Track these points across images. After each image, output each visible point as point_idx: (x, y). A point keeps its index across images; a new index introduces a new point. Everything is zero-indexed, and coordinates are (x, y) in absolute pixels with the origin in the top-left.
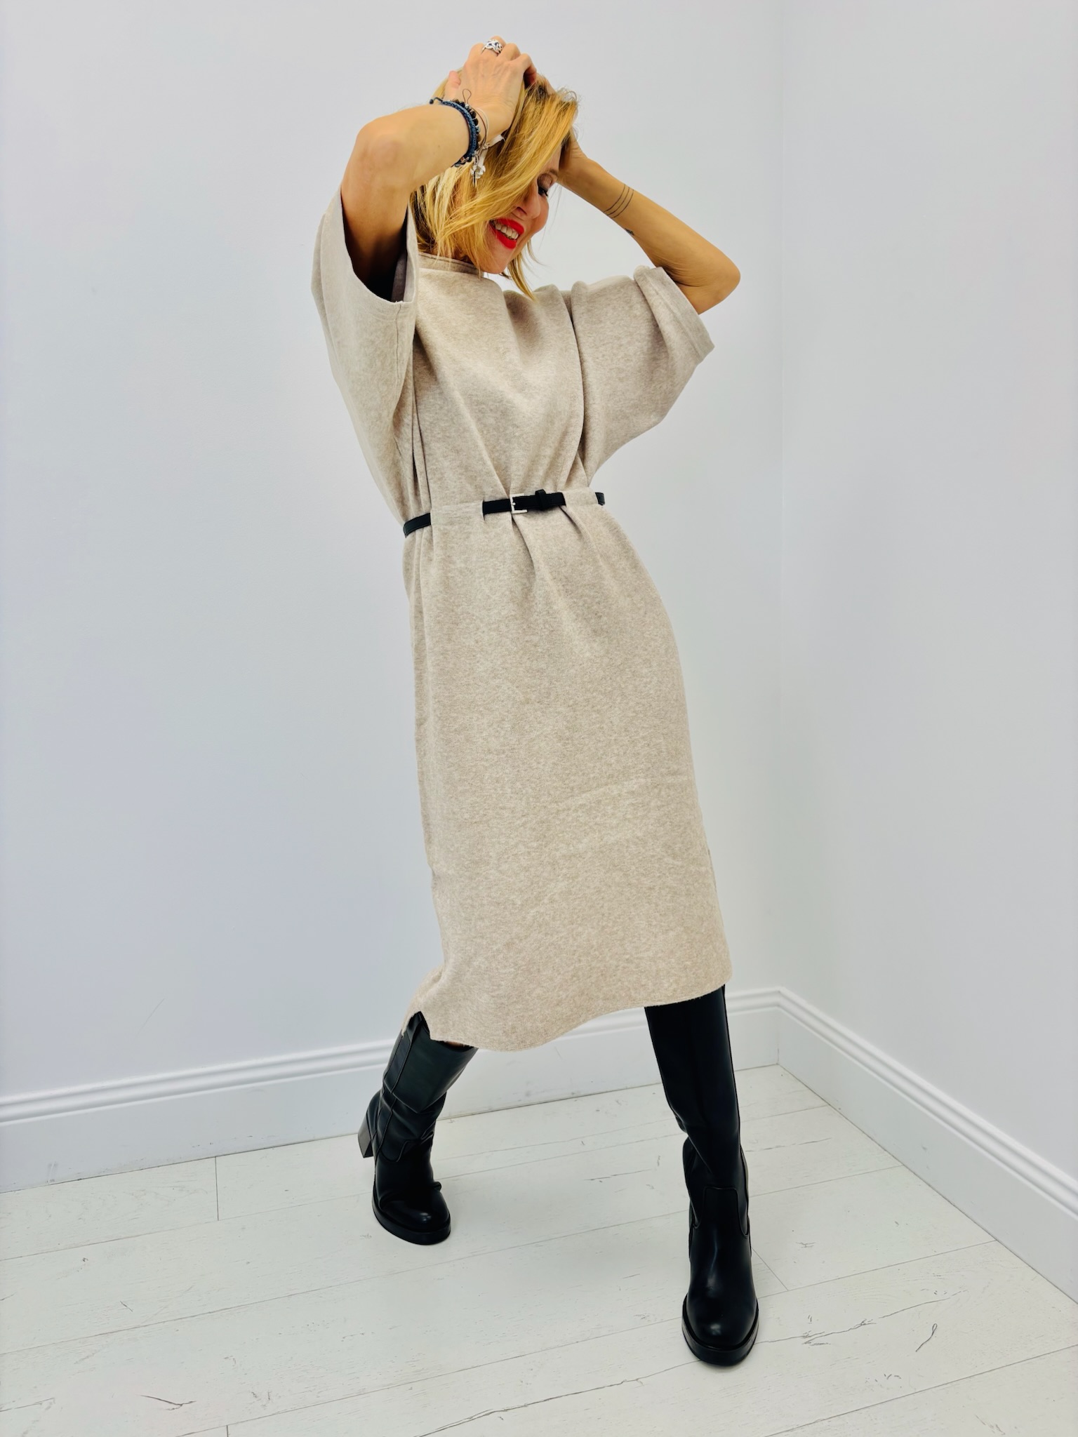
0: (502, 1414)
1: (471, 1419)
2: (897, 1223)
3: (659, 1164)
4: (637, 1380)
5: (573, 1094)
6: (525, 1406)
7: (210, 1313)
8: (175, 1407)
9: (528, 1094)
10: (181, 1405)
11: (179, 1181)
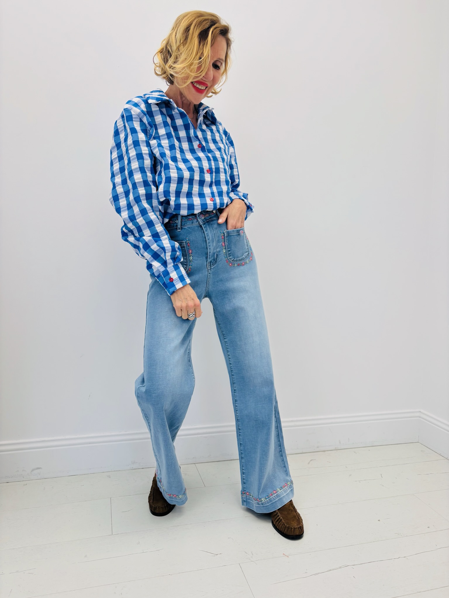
0: (353, 567)
1: (340, 568)
3: (382, 477)
4: (405, 557)
5: (336, 448)
6: (361, 564)
8: (215, 555)
9: (318, 447)
10: (217, 555)
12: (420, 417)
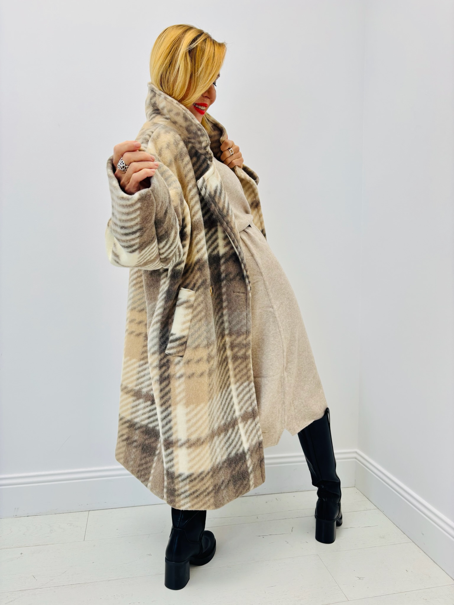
2: (407, 570)
5: (256, 493)
7: (71, 585)
11: (70, 521)
12: (356, 458)
